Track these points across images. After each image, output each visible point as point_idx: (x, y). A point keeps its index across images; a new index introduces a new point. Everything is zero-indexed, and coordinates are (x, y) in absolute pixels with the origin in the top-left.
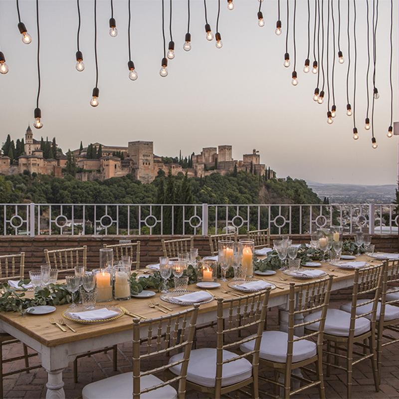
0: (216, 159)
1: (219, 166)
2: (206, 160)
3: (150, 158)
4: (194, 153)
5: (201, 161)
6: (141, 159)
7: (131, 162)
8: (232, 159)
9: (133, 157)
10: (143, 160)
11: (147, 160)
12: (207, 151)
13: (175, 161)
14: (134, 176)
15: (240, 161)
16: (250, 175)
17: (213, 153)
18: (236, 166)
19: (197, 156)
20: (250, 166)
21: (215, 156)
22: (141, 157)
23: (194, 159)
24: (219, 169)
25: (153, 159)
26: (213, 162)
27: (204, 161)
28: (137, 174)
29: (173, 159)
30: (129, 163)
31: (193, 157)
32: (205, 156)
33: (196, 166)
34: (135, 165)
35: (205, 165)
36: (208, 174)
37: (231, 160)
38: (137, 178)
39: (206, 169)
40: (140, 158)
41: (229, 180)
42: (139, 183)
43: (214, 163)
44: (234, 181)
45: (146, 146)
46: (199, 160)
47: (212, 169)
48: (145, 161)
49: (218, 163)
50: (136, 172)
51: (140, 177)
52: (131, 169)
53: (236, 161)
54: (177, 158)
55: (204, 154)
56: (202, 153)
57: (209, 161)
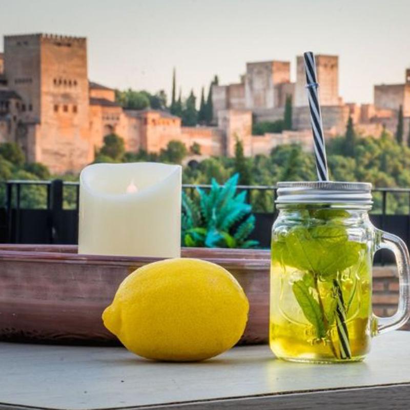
0: (289, 101)
1: (298, 121)
2: (257, 99)
3: (80, 93)
4: (216, 78)
5: (242, 104)
6: (48, 93)
7: (13, 102)
8: (340, 99)
9: (20, 86)
10: (54, 95)
11: (66, 96)
12: (259, 73)
13: (156, 103)
14: (25, 148)
15: (364, 108)
16: (397, 149)
17: (277, 78)
18: (350, 120)
19: (228, 89)
20: (396, 122)
21: (286, 89)
22: (47, 86)
23: (219, 97)
24: (296, 130)
25: (86, 94)
26: (279, 105)
27: (249, 102)
28: (34, 143)
29: (148, 95)
30: (7, 104)
31: (214, 90)
32: (252, 89)
33: (226, 120)
34: (27, 112)
35: (254, 117)
36: (265, 144)
37: (335, 102)
38: (34, 154)
39: (258, 130)
40: (44, 88)
41: (332, 167)
42: (39, 171)
43: (282, 110)
44: (343, 166)
45: (65, 49)
46: (234, 101)
47: (277, 128)
48: (60, 99)
49: (294, 111)
50: (29, 136)
51: (45, 152)
52: (14, 126)
53: (351, 107)
54: (162, 92)
55: (251, 82)
56: (243, 78)
57: (265, 103)
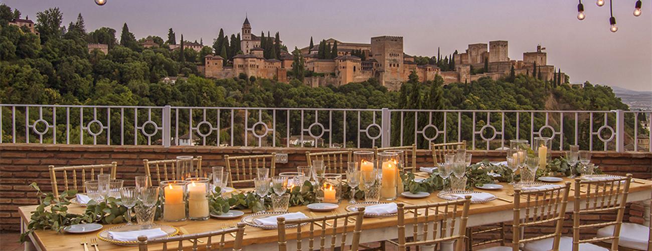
0: (487, 60)
1: (490, 68)
2: (473, 60)
3: (400, 58)
4: (456, 51)
5: (467, 62)
6: (387, 59)
7: (374, 63)
8: (509, 59)
9: (377, 57)
10: (390, 60)
11: (394, 60)
12: (474, 49)
13: (432, 61)
14: (378, 81)
15: (519, 62)
16: (533, 80)
17: (482, 51)
18: (513, 67)
19: (461, 55)
20: (533, 68)
21: (486, 55)
22: (387, 57)
23: (457, 59)
24: (490, 72)
25: (403, 59)
26: (483, 62)
27: (470, 61)
28: (382, 79)
29: (428, 59)
30: (372, 64)
31: (455, 55)
32: (471, 55)
33: (459, 68)
34: (380, 67)
35: (471, 66)
36: (476, 78)
37: (507, 60)
38: (382, 84)
39: (473, 72)
40: (386, 58)
41: (504, 87)
42: (384, 90)
43: (484, 64)
44: (510, 87)
45: (394, 42)
46: (463, 61)
47: (481, 72)
48: (392, 61)
49: (489, 64)
50: (380, 77)
51: (386, 82)
52: (374, 73)
53: (513, 62)
54: (434, 57)
55: (471, 53)
56: (467, 51)
57: (477, 61)
